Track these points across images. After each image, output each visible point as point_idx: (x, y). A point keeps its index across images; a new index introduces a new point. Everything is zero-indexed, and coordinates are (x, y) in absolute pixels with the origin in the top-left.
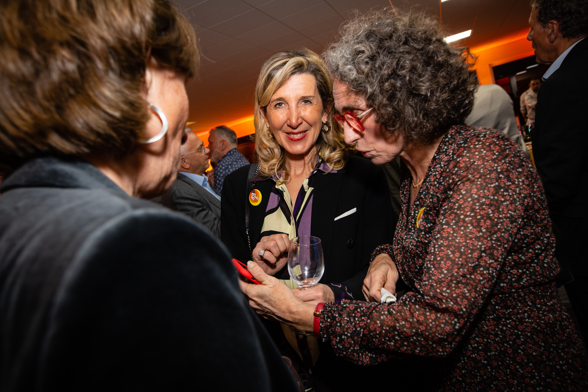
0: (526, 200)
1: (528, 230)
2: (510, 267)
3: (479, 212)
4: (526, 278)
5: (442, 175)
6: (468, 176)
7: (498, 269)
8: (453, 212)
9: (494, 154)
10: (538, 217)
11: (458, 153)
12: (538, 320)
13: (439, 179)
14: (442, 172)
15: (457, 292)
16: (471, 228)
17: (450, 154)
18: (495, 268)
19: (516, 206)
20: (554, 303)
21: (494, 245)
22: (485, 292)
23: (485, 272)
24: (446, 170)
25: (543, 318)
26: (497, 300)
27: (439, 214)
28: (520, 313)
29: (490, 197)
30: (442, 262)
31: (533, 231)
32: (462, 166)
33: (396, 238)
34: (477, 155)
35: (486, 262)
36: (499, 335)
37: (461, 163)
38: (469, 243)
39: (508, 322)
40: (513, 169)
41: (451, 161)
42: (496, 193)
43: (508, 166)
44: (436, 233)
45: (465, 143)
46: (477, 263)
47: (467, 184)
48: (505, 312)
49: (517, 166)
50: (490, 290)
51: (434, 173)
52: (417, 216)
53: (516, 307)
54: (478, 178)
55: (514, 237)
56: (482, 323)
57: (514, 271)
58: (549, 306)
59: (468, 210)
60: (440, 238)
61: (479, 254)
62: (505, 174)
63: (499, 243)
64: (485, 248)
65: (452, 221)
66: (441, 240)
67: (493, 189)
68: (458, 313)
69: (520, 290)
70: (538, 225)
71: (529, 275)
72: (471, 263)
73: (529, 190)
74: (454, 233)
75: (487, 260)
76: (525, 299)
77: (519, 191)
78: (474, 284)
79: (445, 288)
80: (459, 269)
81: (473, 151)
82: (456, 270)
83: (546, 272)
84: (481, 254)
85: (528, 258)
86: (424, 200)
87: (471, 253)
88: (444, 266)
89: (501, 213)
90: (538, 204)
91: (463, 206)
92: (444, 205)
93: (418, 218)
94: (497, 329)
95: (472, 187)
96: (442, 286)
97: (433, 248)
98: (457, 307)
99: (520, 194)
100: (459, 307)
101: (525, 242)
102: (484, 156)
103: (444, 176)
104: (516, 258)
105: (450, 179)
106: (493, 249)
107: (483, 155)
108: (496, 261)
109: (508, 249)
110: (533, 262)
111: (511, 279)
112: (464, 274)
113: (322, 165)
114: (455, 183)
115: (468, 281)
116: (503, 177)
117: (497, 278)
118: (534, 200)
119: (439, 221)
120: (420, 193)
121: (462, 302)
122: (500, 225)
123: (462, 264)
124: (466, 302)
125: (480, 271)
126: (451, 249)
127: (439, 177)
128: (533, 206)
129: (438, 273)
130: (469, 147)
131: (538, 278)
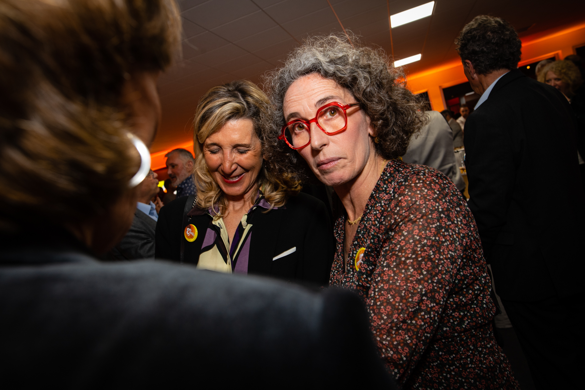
0: (464, 240)
1: (467, 270)
2: (452, 310)
3: (421, 254)
4: (467, 320)
5: (383, 214)
6: (410, 216)
7: (440, 313)
8: (394, 254)
9: (435, 193)
10: (476, 257)
11: (399, 191)
12: (480, 365)
13: (381, 218)
14: (383, 211)
15: (397, 339)
16: (412, 270)
17: (391, 192)
18: (437, 312)
19: (456, 246)
20: (492, 344)
21: (436, 288)
22: (426, 337)
23: (426, 317)
24: (388, 209)
25: (485, 361)
26: (440, 345)
27: (380, 255)
28: (464, 358)
29: (431, 238)
30: (382, 307)
31: (471, 271)
32: (404, 205)
33: (332, 280)
34: (419, 194)
35: (427, 306)
36: (444, 383)
37: (403, 202)
38: (409, 286)
39: (452, 368)
40: (452, 208)
41: (392, 200)
42: (437, 234)
43: (448, 206)
44: (377, 275)
45: (405, 181)
46: (417, 307)
47: (409, 225)
48: (448, 358)
49: (456, 205)
50: (432, 335)
51: (375, 213)
52: (355, 257)
53: (459, 352)
54: (419, 219)
55: (454, 278)
56: (425, 371)
57: (456, 314)
58: (489, 348)
59: (410, 252)
60: (381, 281)
61: (420, 298)
62: (446, 213)
63: (440, 286)
64: (425, 291)
65: (393, 263)
66: (382, 283)
67: (434, 229)
68: (398, 363)
69: (462, 334)
70: (476, 265)
71: (470, 317)
72: (412, 308)
73: (467, 229)
74: (395, 275)
75: (428, 304)
76: (467, 343)
77: (458, 231)
78: (416, 330)
79: (385, 336)
80: (399, 314)
81: (414, 190)
82: (396, 315)
83: (486, 313)
84: (422, 298)
85: (469, 300)
86: (363, 239)
87: (412, 297)
88: (384, 311)
89: (442, 254)
90: (475, 244)
91: (404, 248)
92: (385, 246)
93: (356, 258)
94: (441, 377)
95: (414, 228)
96: (382, 333)
97: (373, 292)
98: (396, 357)
99: (459, 233)
100: (399, 357)
101: (465, 282)
102: (426, 196)
103: (384, 215)
104: (457, 300)
105: (391, 219)
106: (434, 292)
107: (424, 194)
108: (437, 304)
109: (449, 290)
110: (473, 303)
111: (453, 323)
112: (404, 319)
113: (262, 201)
114: (397, 224)
115: (409, 327)
116: (444, 216)
117: (439, 322)
118: (472, 240)
119: (380, 262)
120: (358, 233)
121: (403, 350)
122: (441, 266)
123: (402, 309)
124: (407, 350)
125: (421, 315)
126: (391, 293)
127: (379, 217)
128: (471, 246)
129: (378, 318)
130: (410, 185)
131: (479, 320)
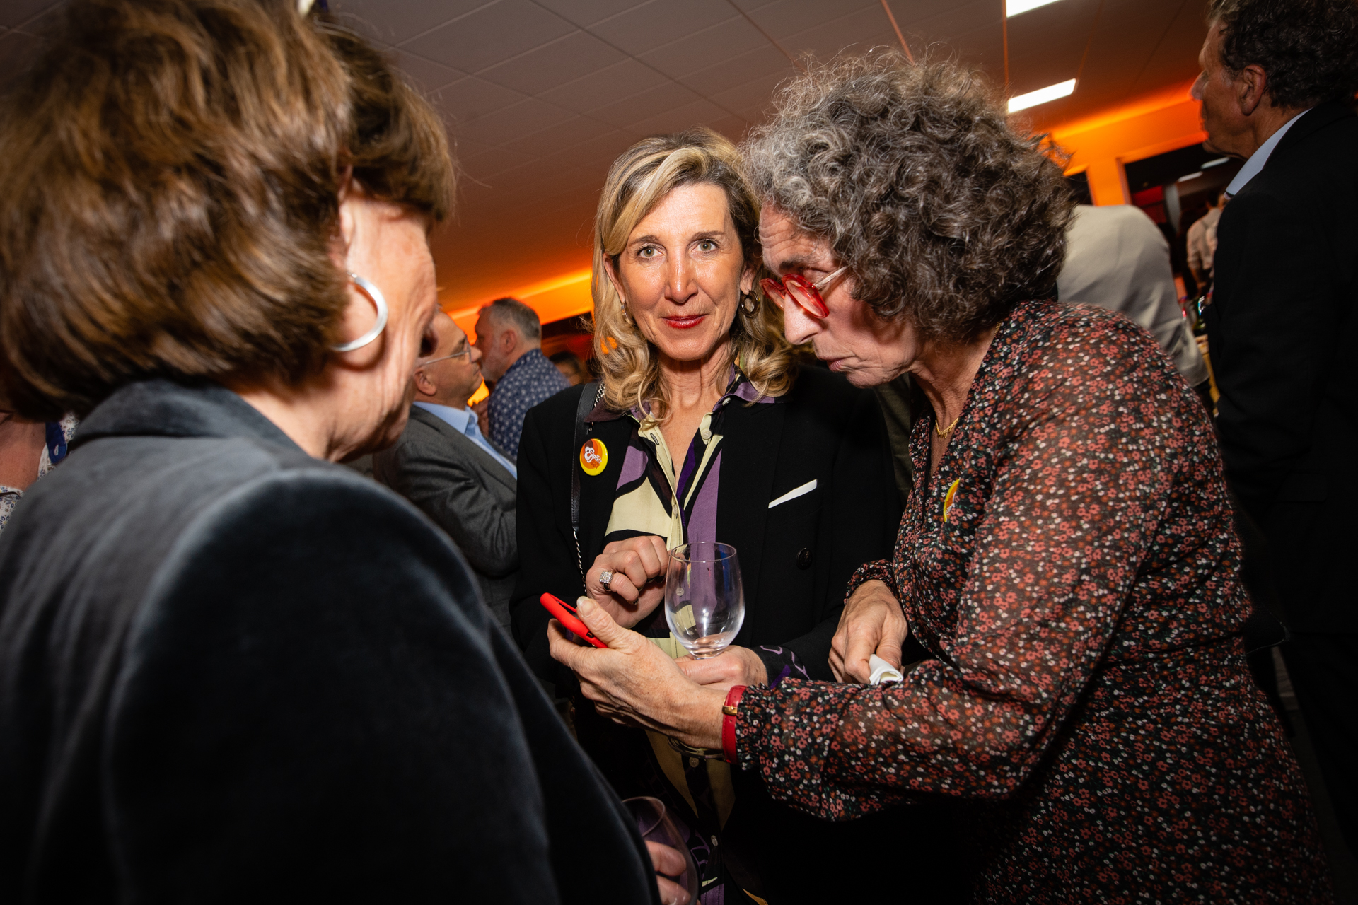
0: (1175, 462)
1: (1181, 526)
2: (1143, 605)
3: (1076, 487)
4: (1177, 628)
5: (997, 407)
6: (1051, 409)
7: (1116, 609)
8: (1020, 488)
9: (1108, 363)
10: (1202, 499)
11: (1031, 360)
12: (1203, 720)
13: (992, 416)
14: (997, 402)
15: (1028, 657)
16: (1058, 521)
17: (1015, 363)
18: (1111, 608)
19: (1155, 474)
20: (1238, 682)
21: (1108, 558)
22: (1089, 658)
23: (1088, 615)
24: (1006, 397)
25: (1215, 714)
26: (1115, 676)
27: (991, 491)
28: (1166, 704)
29: (1097, 454)
30: (998, 595)
31: (1191, 527)
32: (1038, 388)
33: (899, 545)
34: (1071, 365)
35: (1090, 593)
36: (1121, 751)
37: (1036, 382)
38: (1053, 553)
39: (1140, 723)
40: (1148, 394)
41: (1015, 377)
42: (1111, 447)
43: (1136, 389)
44: (985, 532)
45: (1044, 339)
46: (1071, 595)
47: (1049, 427)
48: (1133, 703)
49: (1156, 388)
50: (1100, 654)
51: (981, 405)
52: (944, 498)
53: (1157, 692)
54: (1072, 415)
55: (1151, 540)
56: (1083, 728)
57: (1152, 615)
58: (1227, 689)
59: (1052, 483)
60: (994, 543)
61: (1077, 577)
62: (1131, 405)
63: (1118, 554)
64: (1087, 563)
65: (1018, 506)
66: (996, 546)
67: (1104, 437)
68: (1032, 702)
69: (1165, 656)
70: (1203, 514)
71: (1183, 622)
72: (1059, 597)
73: (1183, 439)
74: (1023, 531)
75: (1092, 589)
76: (1175, 674)
77: (1161, 441)
78: (1066, 641)
79: (1004, 650)
80: (1033, 609)
81: (1062, 355)
82: (1028, 611)
83: (1220, 615)
84: (1080, 576)
85: (1181, 585)
86: (960, 461)
87: (1059, 575)
88: (1001, 602)
89: (1123, 488)
90: (1202, 470)
91: (1040, 475)
92: (1000, 473)
93: (946, 501)
94: (1115, 740)
95: (1059, 434)
96: (996, 645)
97: (977, 566)
98: (1028, 690)
99: (1162, 448)
100: (1034, 690)
101: (1176, 550)
102: (1086, 368)
103: (1000, 409)
104: (1155, 585)
105: (1013, 417)
106: (1104, 565)
107: (1082, 366)
108: (1113, 591)
109: (1138, 565)
110: (1191, 593)
111: (1145, 632)
112: (1043, 619)
114: (1024, 426)
115: (1053, 635)
116: (1126, 411)
117: (1116, 629)
118: (1194, 462)
119: (991, 507)
120: (951, 448)
121: (1040, 680)
122: (1120, 514)
123: (1040, 599)
124: (1047, 679)
125: (1077, 612)
126: (1016, 567)
127: (989, 414)
128: (1192, 475)
129: (989, 617)
130: (1053, 348)
131: (1204, 629)
